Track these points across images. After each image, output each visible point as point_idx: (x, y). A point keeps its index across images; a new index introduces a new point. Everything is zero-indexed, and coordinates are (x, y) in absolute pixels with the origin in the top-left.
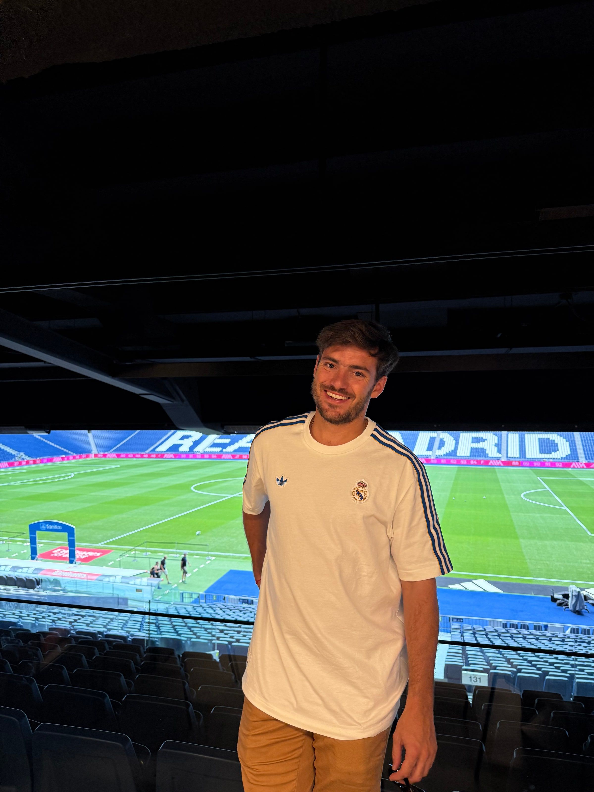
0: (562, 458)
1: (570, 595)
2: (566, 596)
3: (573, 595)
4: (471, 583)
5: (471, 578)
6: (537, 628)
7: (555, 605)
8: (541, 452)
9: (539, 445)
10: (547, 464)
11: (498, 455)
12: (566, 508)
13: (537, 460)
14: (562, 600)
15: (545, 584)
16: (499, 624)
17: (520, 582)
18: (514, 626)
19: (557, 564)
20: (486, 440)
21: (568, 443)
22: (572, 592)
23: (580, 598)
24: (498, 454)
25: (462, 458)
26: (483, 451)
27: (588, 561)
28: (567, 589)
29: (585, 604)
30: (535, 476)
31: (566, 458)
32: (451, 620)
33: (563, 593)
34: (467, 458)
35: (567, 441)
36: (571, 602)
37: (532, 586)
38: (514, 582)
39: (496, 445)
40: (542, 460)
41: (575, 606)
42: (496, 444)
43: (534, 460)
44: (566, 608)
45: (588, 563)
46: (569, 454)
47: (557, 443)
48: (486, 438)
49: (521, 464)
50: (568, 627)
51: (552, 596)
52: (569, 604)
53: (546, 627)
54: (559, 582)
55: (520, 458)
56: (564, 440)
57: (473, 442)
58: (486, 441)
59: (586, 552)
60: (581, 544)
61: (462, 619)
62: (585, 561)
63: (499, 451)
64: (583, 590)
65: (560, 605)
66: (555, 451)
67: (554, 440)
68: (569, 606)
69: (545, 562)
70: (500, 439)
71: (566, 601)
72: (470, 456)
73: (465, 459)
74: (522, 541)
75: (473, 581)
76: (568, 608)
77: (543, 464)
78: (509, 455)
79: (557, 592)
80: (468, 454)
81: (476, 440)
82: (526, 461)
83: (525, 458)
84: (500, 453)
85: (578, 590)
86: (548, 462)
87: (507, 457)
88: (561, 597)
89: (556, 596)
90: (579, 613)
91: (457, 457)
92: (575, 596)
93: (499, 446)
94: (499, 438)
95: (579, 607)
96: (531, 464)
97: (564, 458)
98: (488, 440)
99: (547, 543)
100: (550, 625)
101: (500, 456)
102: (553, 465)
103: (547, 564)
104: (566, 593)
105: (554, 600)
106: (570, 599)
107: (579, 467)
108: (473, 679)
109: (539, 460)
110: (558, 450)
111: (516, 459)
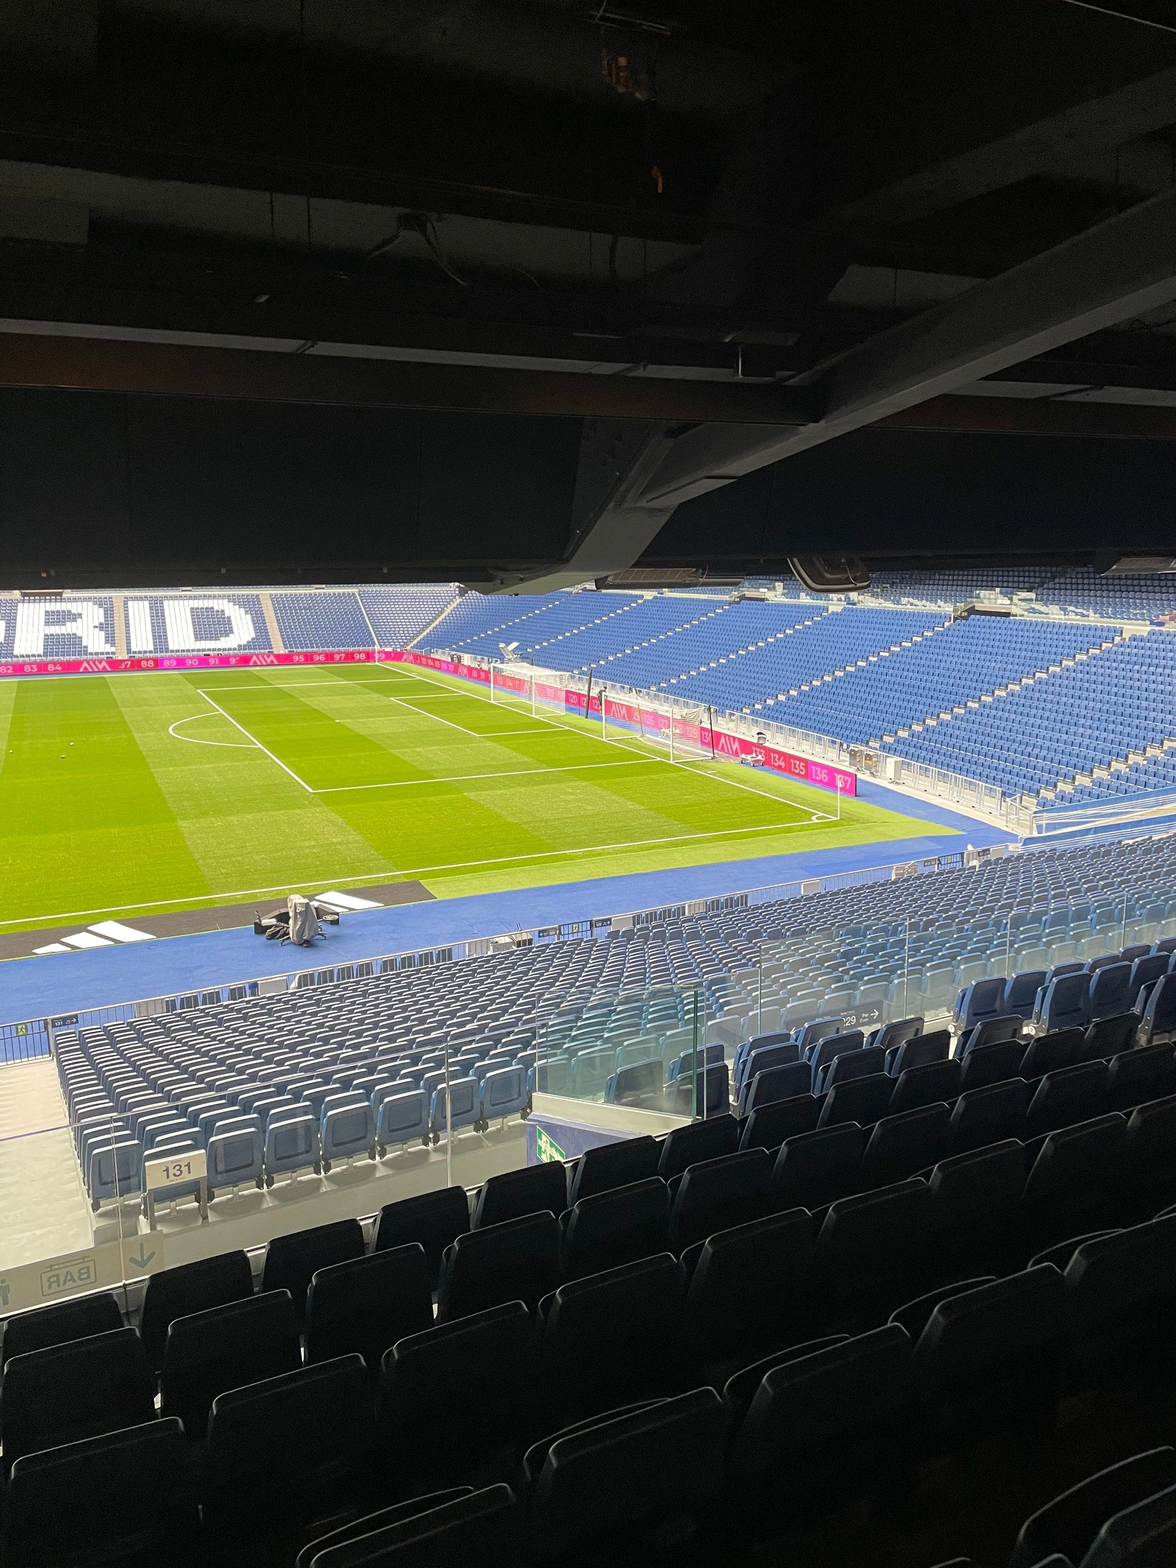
0: (239, 646)
1: (291, 914)
2: (284, 918)
3: (296, 913)
4: (84, 934)
5: (84, 922)
6: (236, 994)
7: (263, 938)
8: (198, 638)
9: (193, 622)
10: (212, 661)
11: (108, 648)
12: (260, 746)
13: (191, 654)
14: (276, 926)
15: (241, 902)
16: (159, 1006)
17: (189, 908)
18: (189, 1002)
19: (257, 858)
20: (80, 615)
21: (249, 616)
22: (295, 909)
23: (309, 915)
24: (108, 645)
25: (27, 659)
26: (75, 640)
27: (313, 843)
28: (284, 902)
29: (319, 924)
30: (191, 686)
31: (248, 646)
32: (50, 1026)
33: (277, 913)
34: (38, 659)
35: (246, 612)
36: (292, 927)
37: (215, 910)
38: (178, 910)
39: (101, 627)
40: (202, 654)
41: (301, 932)
42: (101, 624)
43: (185, 653)
44: (284, 940)
45: (314, 847)
46: (253, 639)
47: (229, 618)
48: (80, 611)
49: (158, 664)
50: (295, 975)
51: (256, 924)
52: (291, 932)
53: (254, 986)
54: (264, 893)
55: (156, 651)
56: (242, 610)
57: (47, 623)
58: (79, 620)
59: (308, 826)
60: (298, 811)
61: (76, 1016)
62: (307, 844)
63: (110, 639)
64: (312, 898)
65: (273, 936)
66: (227, 635)
67: (223, 611)
68: (291, 935)
69: (233, 859)
70: (109, 613)
71: (284, 927)
72: (45, 654)
73: (35, 663)
74: (180, 823)
75: (90, 928)
76: (289, 938)
77: (204, 661)
78: (133, 649)
79: (265, 914)
80: (41, 651)
81: (53, 618)
82: (169, 659)
83: (167, 650)
84: (113, 644)
85: (306, 901)
86: (214, 657)
87: (129, 651)
88: (274, 921)
89: (265, 922)
90: (308, 944)
91: (15, 659)
92: (301, 913)
93: (107, 628)
94: (106, 611)
95: (309, 933)
96: (181, 663)
97: (245, 647)
98: (84, 616)
99: (234, 819)
100: (260, 980)
101: (113, 649)
102: (224, 661)
103: (237, 861)
104: (283, 911)
105: (260, 929)
106: (291, 922)
107: (264, 663)
108: (171, 1172)
109: (196, 653)
110: (231, 631)
111: (148, 655)
